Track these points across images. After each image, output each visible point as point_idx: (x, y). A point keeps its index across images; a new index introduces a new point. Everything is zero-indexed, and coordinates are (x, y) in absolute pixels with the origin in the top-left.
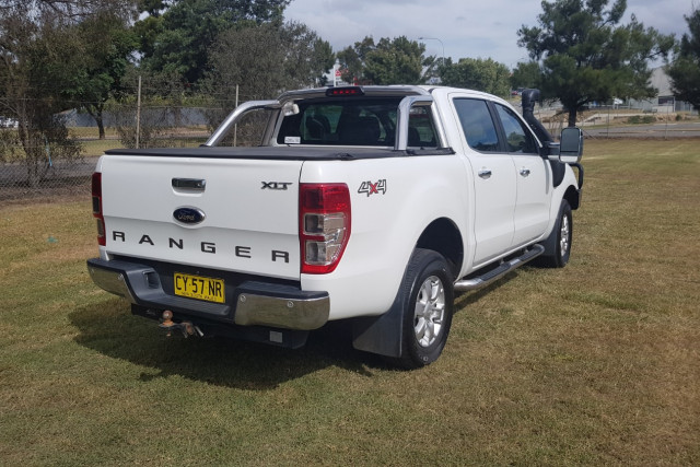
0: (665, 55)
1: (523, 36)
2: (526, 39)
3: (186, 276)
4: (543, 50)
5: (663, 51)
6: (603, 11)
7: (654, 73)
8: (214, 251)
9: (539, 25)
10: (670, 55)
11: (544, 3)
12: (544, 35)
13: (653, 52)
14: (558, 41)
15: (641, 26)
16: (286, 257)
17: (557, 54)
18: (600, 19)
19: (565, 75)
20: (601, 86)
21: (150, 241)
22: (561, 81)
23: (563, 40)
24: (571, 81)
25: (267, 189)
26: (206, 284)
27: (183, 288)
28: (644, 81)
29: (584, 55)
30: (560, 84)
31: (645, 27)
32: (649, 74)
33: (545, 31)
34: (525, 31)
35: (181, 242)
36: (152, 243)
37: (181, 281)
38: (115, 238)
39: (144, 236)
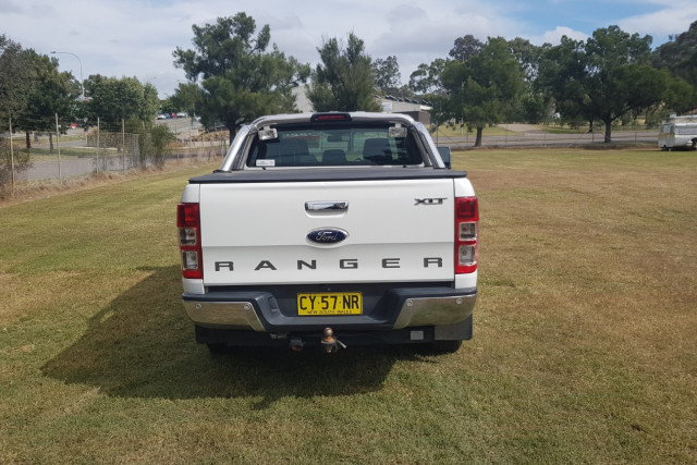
0: (305, 81)
1: (178, 58)
2: (182, 61)
3: (313, 296)
4: (198, 72)
5: (303, 77)
6: (250, 39)
7: (298, 97)
8: (356, 266)
9: (194, 48)
10: (309, 81)
11: (194, 27)
12: (199, 58)
13: (295, 78)
14: (212, 64)
15: (283, 55)
16: (440, 262)
17: (213, 77)
18: (248, 46)
19: (225, 95)
20: (259, 108)
21: (271, 266)
22: (223, 103)
23: (217, 64)
24: (232, 103)
25: (421, 205)
26: (340, 299)
27: (309, 308)
28: (291, 105)
29: (240, 78)
30: (222, 105)
31: (286, 56)
32: (294, 99)
33: (200, 54)
34: (180, 53)
35: (314, 262)
36: (273, 268)
37: (306, 303)
38: (217, 269)
39: (263, 263)
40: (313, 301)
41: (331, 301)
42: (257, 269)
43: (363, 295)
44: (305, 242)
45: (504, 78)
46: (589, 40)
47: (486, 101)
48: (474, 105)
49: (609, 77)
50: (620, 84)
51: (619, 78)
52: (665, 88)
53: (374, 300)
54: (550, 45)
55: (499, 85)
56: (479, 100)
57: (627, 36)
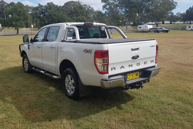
3: (130, 74)
8: (139, 65)
16: (153, 61)
26: (135, 74)
27: (129, 78)
35: (132, 65)
36: (124, 68)
37: (129, 76)
38: (112, 70)
39: (122, 66)
40: (130, 76)
41: (133, 75)
42: (121, 69)
43: (139, 72)
44: (131, 59)
45: (24, 14)
46: (46, 5)
47: (19, 20)
48: (16, 22)
49: (52, 16)
50: (55, 18)
51: (55, 16)
52: (66, 20)
53: (141, 73)
54: (28, 6)
55: (23, 16)
56: (17, 20)
57: (55, 5)
